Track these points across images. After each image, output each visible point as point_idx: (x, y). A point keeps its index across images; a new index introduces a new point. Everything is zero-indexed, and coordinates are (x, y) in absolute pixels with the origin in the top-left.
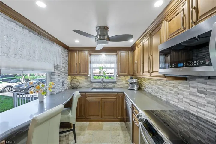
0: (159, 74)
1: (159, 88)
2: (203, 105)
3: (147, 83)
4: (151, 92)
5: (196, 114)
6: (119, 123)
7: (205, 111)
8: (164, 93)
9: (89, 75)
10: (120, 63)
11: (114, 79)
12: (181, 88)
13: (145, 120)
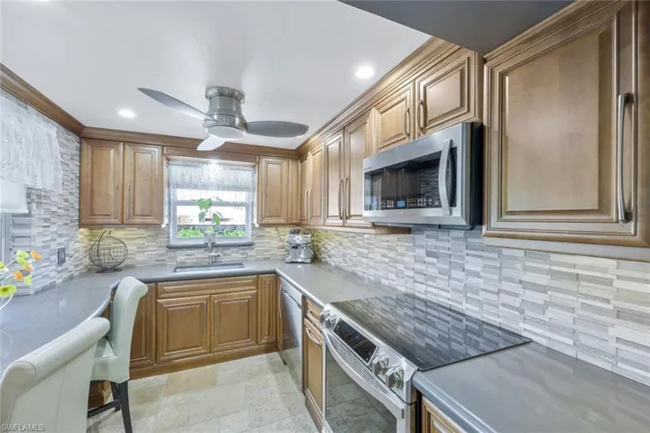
0: (363, 222)
1: (360, 254)
2: (434, 279)
3: (333, 244)
4: (343, 265)
5: (423, 297)
6: (264, 356)
7: (435, 288)
8: (372, 264)
9: (163, 226)
10: (264, 190)
11: (247, 236)
12: (401, 250)
13: (337, 322)
